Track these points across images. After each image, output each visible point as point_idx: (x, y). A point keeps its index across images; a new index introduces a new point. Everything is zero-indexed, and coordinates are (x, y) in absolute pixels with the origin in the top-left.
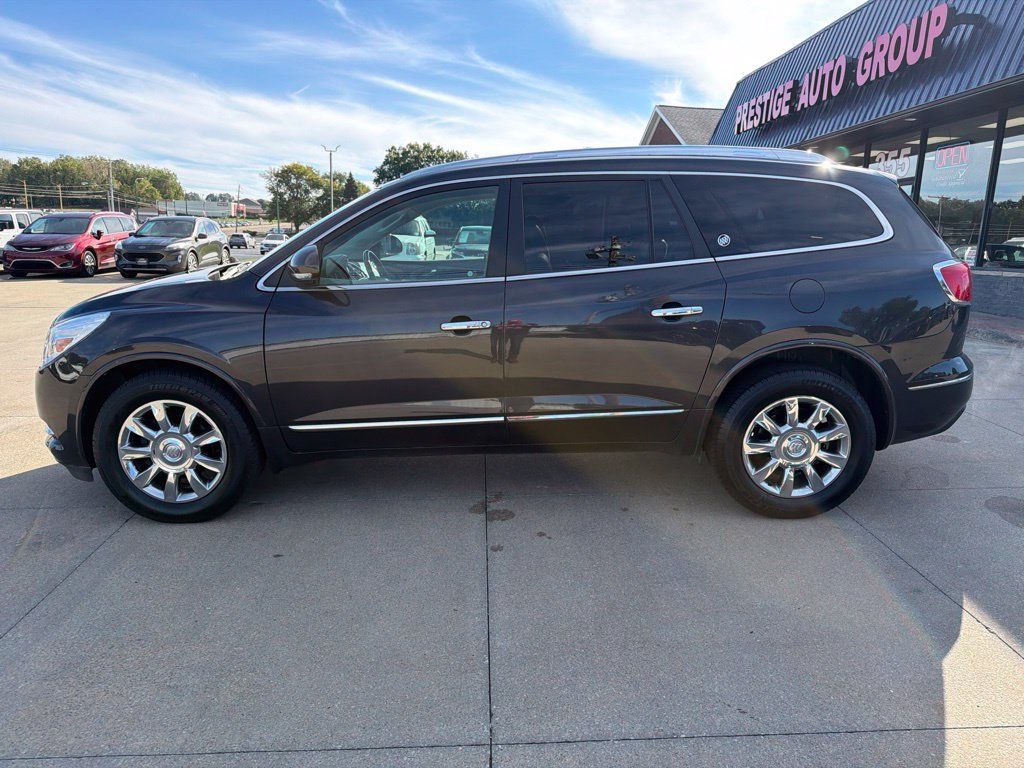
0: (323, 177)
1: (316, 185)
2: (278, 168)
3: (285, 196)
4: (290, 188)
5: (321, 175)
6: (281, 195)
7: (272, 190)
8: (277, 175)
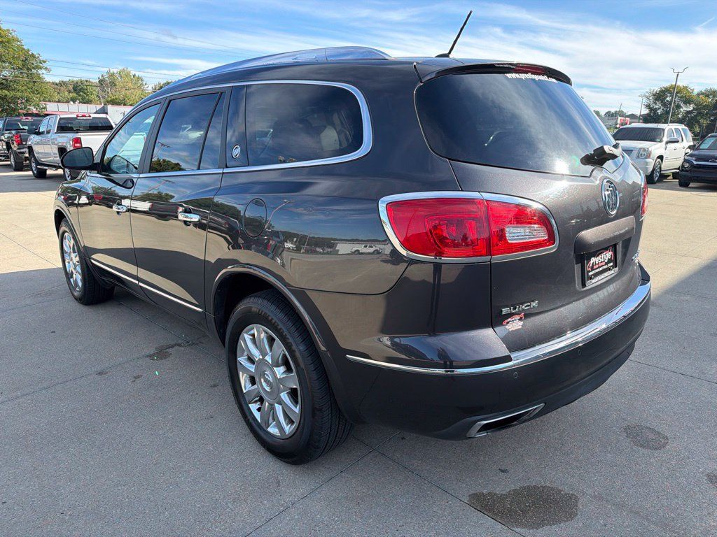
0: (698, 95)
1: (688, 101)
2: (657, 89)
3: (659, 111)
4: (664, 105)
5: (696, 92)
6: (656, 110)
7: (648, 106)
8: (654, 95)
